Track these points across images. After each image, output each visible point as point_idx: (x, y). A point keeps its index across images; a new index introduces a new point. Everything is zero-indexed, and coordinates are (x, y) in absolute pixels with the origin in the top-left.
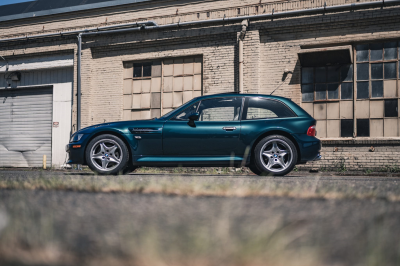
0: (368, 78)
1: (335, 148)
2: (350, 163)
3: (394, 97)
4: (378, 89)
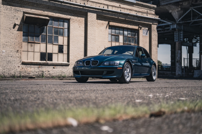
0: (52, 34)
1: (39, 66)
2: (46, 74)
3: (62, 44)
4: (57, 40)
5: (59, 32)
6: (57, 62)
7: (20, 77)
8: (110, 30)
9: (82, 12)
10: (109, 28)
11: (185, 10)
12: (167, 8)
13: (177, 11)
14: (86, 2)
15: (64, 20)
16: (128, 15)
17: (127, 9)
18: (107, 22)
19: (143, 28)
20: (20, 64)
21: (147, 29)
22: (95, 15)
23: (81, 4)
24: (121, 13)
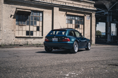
0: (33, 20)
1: (24, 39)
2: (29, 43)
3: (39, 26)
4: (35, 23)
5: (37, 19)
6: (36, 36)
7: (14, 45)
8: (67, 17)
9: (50, 7)
10: (66, 16)
11: (113, 3)
12: (102, 2)
13: (109, 4)
14: (53, 1)
15: (40, 12)
16: (78, 8)
17: (77, 5)
18: (65, 12)
19: (87, 15)
20: (14, 38)
21: (89, 16)
22: (58, 8)
23: (50, 3)
24: (73, 7)
